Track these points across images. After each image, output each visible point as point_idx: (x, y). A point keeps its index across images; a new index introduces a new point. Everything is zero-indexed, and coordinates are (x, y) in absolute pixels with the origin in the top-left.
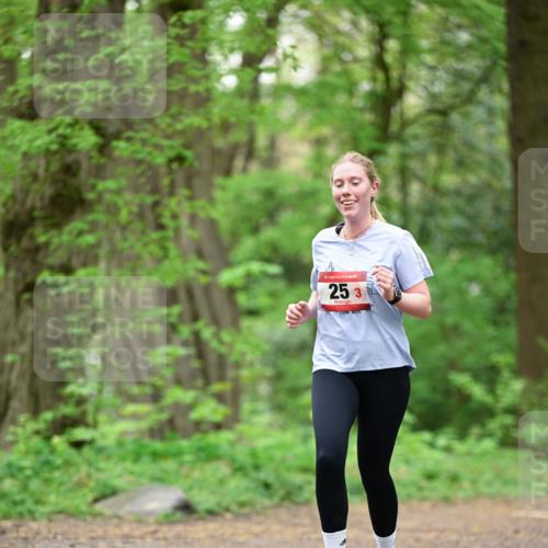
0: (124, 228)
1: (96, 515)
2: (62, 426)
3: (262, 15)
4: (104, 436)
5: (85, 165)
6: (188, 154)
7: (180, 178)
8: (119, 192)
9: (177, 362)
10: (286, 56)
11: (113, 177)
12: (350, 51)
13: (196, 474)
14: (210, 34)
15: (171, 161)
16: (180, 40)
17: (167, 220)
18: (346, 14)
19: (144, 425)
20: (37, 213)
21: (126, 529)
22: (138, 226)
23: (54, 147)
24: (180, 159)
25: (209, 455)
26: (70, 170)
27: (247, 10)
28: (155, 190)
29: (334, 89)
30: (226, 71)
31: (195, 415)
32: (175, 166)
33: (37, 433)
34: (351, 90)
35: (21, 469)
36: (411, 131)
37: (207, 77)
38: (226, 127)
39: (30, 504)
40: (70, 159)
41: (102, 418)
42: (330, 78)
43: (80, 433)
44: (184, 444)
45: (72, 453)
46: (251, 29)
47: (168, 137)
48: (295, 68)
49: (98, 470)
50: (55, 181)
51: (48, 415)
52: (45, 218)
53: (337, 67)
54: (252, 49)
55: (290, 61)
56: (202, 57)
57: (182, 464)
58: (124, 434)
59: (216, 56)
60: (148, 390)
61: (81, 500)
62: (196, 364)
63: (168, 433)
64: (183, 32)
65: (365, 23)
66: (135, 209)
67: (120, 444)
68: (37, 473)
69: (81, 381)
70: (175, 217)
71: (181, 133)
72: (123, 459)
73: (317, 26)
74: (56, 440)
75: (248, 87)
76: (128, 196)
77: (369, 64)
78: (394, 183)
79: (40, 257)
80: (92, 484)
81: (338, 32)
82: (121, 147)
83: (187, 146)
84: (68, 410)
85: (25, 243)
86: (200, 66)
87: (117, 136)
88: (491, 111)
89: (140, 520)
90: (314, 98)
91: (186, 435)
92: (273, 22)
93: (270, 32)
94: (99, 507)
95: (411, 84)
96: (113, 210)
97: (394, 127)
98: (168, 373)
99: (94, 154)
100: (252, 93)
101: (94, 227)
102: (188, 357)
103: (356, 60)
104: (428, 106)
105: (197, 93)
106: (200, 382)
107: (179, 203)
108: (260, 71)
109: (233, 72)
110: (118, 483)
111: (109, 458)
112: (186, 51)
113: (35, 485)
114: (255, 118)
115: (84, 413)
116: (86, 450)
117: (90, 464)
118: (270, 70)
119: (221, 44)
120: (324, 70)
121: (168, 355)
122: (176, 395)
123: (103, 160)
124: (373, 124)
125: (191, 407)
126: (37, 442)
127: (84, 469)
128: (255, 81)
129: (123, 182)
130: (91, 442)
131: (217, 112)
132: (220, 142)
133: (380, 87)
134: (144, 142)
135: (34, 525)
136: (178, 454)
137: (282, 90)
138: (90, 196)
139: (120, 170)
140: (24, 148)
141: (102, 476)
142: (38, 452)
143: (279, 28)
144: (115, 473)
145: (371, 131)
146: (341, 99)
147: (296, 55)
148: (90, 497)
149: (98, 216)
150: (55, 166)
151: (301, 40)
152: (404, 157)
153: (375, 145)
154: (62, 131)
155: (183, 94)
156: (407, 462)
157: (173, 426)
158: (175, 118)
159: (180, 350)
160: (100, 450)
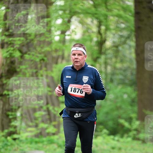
2: (10, 134)
3: (66, 20)
4: (22, 137)
5: (17, 61)
6: (45, 59)
7: (43, 65)
8: (26, 69)
9: (43, 116)
10: (73, 31)
11: (25, 65)
12: (91, 29)
13: (48, 147)
14: (52, 25)
15: (41, 60)
18: (90, 19)
19: (33, 134)
20: (3, 75)
23: (8, 56)
24: (43, 60)
25: (51, 142)
27: (62, 18)
28: (36, 68)
30: (56, 35)
31: (47, 131)
32: (42, 61)
33: (3, 136)
34: (91, 40)
36: (109, 51)
37: (50, 37)
38: (56, 50)
40: (13, 59)
41: (21, 132)
42: (86, 37)
43: (15, 136)
44: (44, 139)
45: (13, 142)
46: (63, 24)
47: (40, 53)
48: (76, 34)
49: (20, 146)
50: (8, 66)
51: (6, 131)
52: (5, 76)
53: (87, 34)
54: (63, 29)
55: (74, 33)
56: (50, 31)
57: (44, 145)
58: (27, 136)
60: (34, 124)
62: (47, 117)
63: (40, 136)
65: (95, 22)
66: (31, 74)
67: (26, 139)
68: (3, 147)
69: (15, 121)
70: (42, 75)
71: (44, 52)
72: (27, 143)
73: (82, 22)
74: (9, 138)
76: (29, 70)
78: (103, 66)
79: (4, 87)
80: (19, 150)
81: (87, 24)
82: (27, 56)
83: (45, 56)
84: (12, 129)
86: (49, 33)
87: (26, 53)
88: (130, 46)
91: (45, 137)
92: (69, 21)
93: (68, 24)
95: (108, 39)
96: (24, 74)
97: (103, 50)
98: (40, 119)
99: (19, 58)
100: (63, 41)
102: (45, 115)
103: (93, 32)
104: (113, 45)
105: (48, 41)
106: (49, 122)
107: (43, 72)
108: (65, 35)
110: (26, 150)
111: (23, 143)
113: (3, 150)
114: (64, 48)
115: (16, 131)
116: (17, 141)
117: (18, 144)
118: (69, 35)
120: (84, 34)
121: (39, 114)
122: (42, 125)
123: (22, 60)
124: (97, 50)
125: (46, 129)
126: (3, 138)
127: (16, 146)
128: (64, 38)
129: (27, 66)
130: (18, 139)
131: (54, 46)
132: (55, 55)
133: (99, 39)
134: (33, 55)
136: (42, 142)
137: (71, 40)
138: (18, 70)
139: (27, 63)
141: (21, 148)
142: (3, 141)
144: (25, 147)
146: (88, 43)
147: (76, 30)
149: (20, 75)
150: (8, 61)
151: (77, 26)
152: (106, 59)
153: (98, 55)
154: (10, 52)
155: (44, 42)
156: (107, 144)
157: (41, 134)
158: (42, 48)
159: (43, 113)
160: (21, 141)
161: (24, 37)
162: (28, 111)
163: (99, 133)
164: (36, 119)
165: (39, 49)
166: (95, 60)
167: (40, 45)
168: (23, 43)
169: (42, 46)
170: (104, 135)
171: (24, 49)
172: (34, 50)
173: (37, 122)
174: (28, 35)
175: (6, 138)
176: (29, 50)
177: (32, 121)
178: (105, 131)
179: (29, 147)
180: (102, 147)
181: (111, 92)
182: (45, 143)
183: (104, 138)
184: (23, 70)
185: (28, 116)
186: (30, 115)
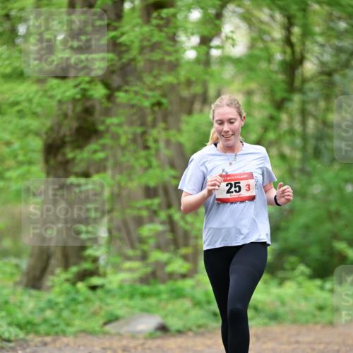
0: (123, 148)
1: (105, 333)
2: (83, 276)
3: (212, 11)
4: (110, 282)
5: (98, 108)
6: (164, 101)
7: (159, 116)
8: (120, 125)
9: (158, 235)
10: (227, 38)
11: (116, 115)
12: (269, 34)
13: (170, 307)
14: (179, 23)
15: (153, 105)
16: (159, 27)
17: (151, 143)
18: (267, 11)
19: (136, 275)
20: (67, 139)
21: (125, 342)
22: (132, 147)
23: (78, 96)
24: (159, 104)
25: (178, 294)
26: (88, 111)
27: (202, 8)
28: (143, 124)
29: (258, 59)
30: (189, 47)
31: (169, 269)
32: (156, 108)
33: (67, 280)
34: (270, 59)
35: (57, 304)
36: (311, 85)
37: (176, 51)
38: (189, 83)
39: (62, 326)
40: (88, 104)
41: (109, 270)
42: (257, 52)
43: (95, 281)
44: (162, 287)
45: (90, 294)
46: (205, 21)
47: (151, 89)
48: (233, 46)
49: (107, 304)
50: (78, 118)
51: (74, 269)
52: (72, 142)
53: (260, 45)
54: (206, 33)
55: (230, 41)
56: (173, 39)
57: (160, 300)
58: (123, 281)
59: (182, 37)
60: (138, 253)
61: (96, 324)
62: (169, 236)
63: (152, 281)
64: (161, 22)
65: (278, 16)
66: (130, 136)
67: (121, 287)
68: (67, 306)
69: (95, 247)
70: (156, 141)
71: (160, 87)
72: (122, 297)
73: (247, 18)
74: (81, 286)
75: (203, 58)
76: (126, 128)
77: (281, 43)
78: (297, 118)
79: (69, 167)
80: (103, 313)
81: (261, 22)
82: (121, 96)
83: (164, 96)
84: (87, 265)
85: (60, 158)
86: (171, 43)
87: (119, 89)
89: (134, 336)
90: (246, 65)
91: (163, 282)
92: (219, 16)
93: (217, 22)
94: (107, 328)
95: (308, 56)
96: (116, 137)
97: (297, 83)
98: (152, 242)
99: (104, 101)
100: (205, 61)
101: (104, 148)
102: (163, 232)
103: (273, 40)
104: (320, 69)
105: (170, 62)
106: (172, 247)
107: (159, 133)
108: (211, 47)
109: (194, 48)
110: (120, 312)
111: (113, 296)
112: (163, 34)
113: (66, 314)
114: (207, 77)
115: (97, 268)
116: (99, 292)
117: (101, 300)
118: (217, 47)
119: (185, 30)
120: (252, 46)
121: (151, 230)
122: (157, 256)
123: (110, 105)
124: (284, 81)
125: (166, 264)
126: (67, 286)
127: (97, 304)
128: (208, 54)
130: (102, 287)
131: (183, 73)
132: (185, 93)
133: (288, 58)
135: (65, 340)
136: (158, 294)
137: (225, 60)
138: (101, 128)
139: (121, 111)
140: (59, 97)
141: (109, 308)
142: (68, 293)
143: (223, 19)
144: (118, 306)
145: (283, 86)
146: (263, 65)
147: (234, 37)
148: (101, 322)
149: (107, 140)
150: (79, 108)
151: (237, 27)
152: (304, 103)
153: (285, 95)
154: (83, 86)
155: (161, 63)
156: (306, 299)
157: (154, 276)
158: (156, 77)
159: (160, 228)
160: (108, 292)
161: (114, 51)
162: (125, 223)
163: (289, 274)
164: (142, 241)
165: (148, 79)
166: (280, 105)
167: (151, 71)
168: (112, 65)
169: (155, 72)
170: (301, 279)
171: (116, 80)
172: (138, 83)
173: (145, 247)
174: (123, 49)
175: (74, 284)
176: (127, 83)
177: (133, 247)
178: (302, 268)
179: (128, 306)
180: (295, 306)
181: (315, 178)
182: (164, 296)
183: (300, 284)
184: (113, 129)
185: (124, 235)
186: (129, 233)
